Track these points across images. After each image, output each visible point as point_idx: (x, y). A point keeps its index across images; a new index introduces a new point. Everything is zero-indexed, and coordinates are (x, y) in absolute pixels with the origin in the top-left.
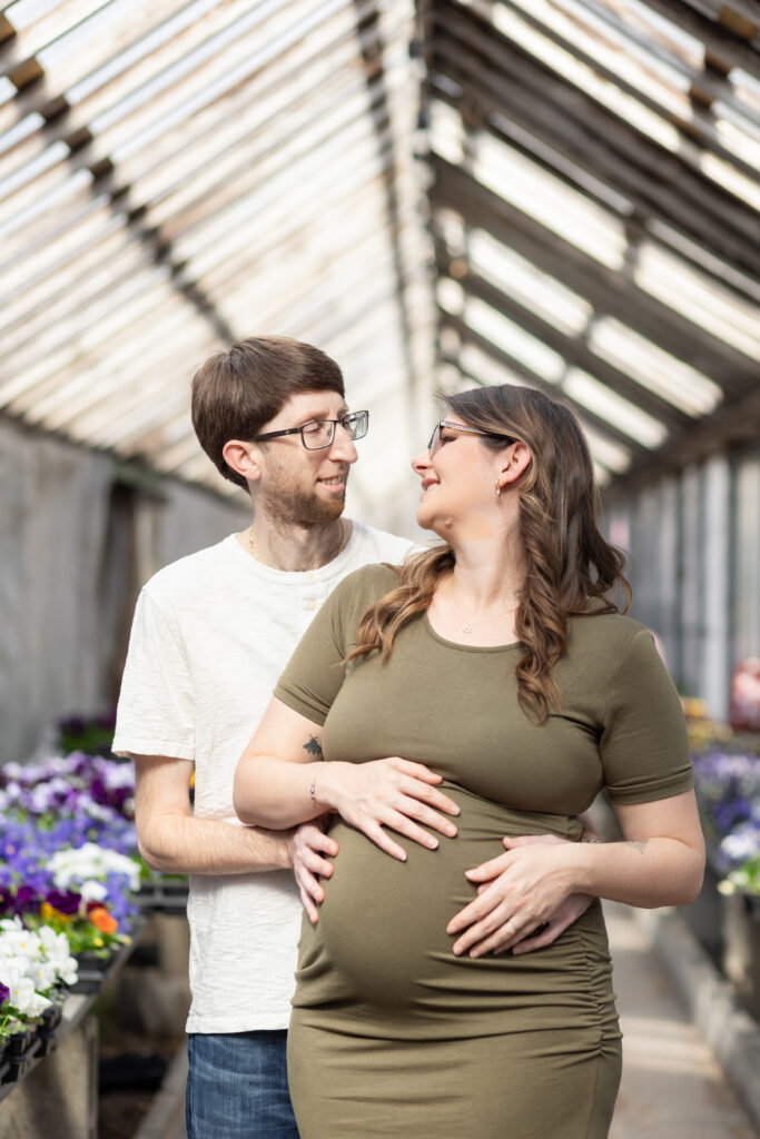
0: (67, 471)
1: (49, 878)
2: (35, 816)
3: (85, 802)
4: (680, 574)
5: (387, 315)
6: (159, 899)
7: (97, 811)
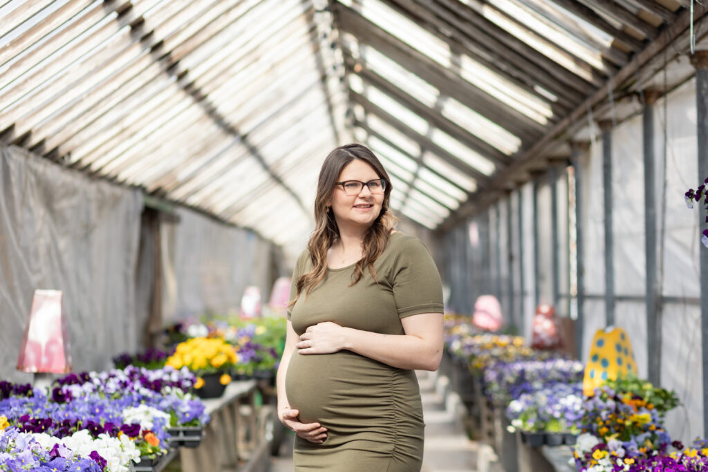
0: (116, 201)
1: (122, 420)
2: (109, 395)
3: (137, 385)
4: (511, 258)
5: (317, 96)
6: (181, 437)
7: (145, 392)
